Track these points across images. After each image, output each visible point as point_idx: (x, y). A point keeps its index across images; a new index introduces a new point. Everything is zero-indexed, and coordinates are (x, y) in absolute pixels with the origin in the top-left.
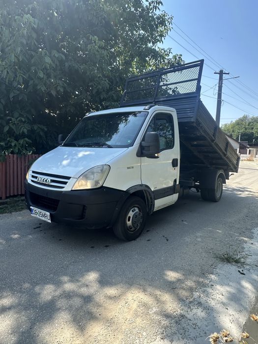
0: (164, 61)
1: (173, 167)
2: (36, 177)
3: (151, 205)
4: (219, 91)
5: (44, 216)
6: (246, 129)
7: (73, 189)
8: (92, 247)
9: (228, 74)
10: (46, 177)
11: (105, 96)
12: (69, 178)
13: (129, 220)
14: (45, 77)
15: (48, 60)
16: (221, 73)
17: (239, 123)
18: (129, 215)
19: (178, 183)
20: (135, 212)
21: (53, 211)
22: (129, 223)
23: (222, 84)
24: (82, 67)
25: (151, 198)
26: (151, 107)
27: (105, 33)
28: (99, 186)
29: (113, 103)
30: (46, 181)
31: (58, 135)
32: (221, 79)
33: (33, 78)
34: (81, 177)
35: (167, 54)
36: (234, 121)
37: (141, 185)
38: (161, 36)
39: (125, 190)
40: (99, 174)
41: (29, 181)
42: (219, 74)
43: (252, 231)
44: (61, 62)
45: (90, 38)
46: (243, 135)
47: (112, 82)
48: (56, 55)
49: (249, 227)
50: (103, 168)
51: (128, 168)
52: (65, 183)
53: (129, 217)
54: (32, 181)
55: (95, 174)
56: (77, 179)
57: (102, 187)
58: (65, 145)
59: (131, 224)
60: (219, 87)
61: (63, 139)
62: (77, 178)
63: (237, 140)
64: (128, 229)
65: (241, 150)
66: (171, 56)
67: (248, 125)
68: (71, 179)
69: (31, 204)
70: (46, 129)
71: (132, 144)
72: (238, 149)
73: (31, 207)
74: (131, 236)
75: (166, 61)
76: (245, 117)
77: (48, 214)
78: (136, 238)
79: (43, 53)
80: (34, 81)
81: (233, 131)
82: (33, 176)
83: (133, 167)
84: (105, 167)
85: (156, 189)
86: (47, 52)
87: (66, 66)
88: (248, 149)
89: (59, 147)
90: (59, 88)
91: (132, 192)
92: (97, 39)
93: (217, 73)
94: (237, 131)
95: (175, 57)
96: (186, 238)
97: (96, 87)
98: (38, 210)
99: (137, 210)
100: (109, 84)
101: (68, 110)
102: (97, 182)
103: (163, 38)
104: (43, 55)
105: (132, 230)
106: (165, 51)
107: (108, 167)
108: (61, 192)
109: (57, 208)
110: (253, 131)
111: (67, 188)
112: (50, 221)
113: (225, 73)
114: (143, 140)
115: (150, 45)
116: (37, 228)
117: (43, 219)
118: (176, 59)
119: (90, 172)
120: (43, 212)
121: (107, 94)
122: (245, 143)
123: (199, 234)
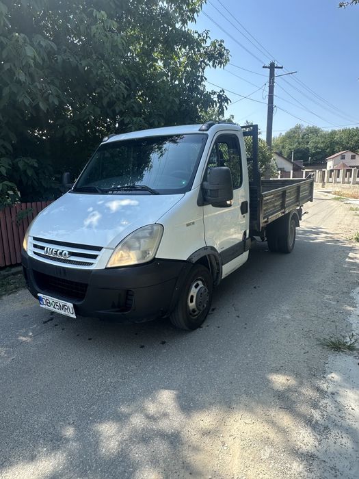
0: (199, 51)
1: (242, 214)
2: (43, 248)
3: (218, 273)
4: (269, 93)
5: (63, 307)
6: (299, 144)
7: (109, 266)
8: (142, 347)
9: (282, 68)
10: (61, 248)
11: (121, 108)
12: (99, 249)
13: (192, 301)
14: (29, 80)
15: (30, 52)
16: (272, 67)
17: (290, 136)
18: (191, 293)
19: (247, 236)
20: (199, 288)
21: (79, 301)
22: (192, 305)
23: (273, 82)
24: (84, 63)
25: (218, 264)
26: (210, 126)
27: (113, 6)
28: (149, 258)
29: (135, 119)
30: (61, 253)
31: (62, 173)
32: (272, 75)
33: (9, 83)
34: (120, 247)
35: (203, 40)
36: (284, 134)
37: (206, 248)
38: (193, 11)
39: (186, 259)
40: (147, 240)
41: (30, 254)
42: (269, 68)
43: (351, 295)
44: (50, 54)
45: (94, 15)
46: (297, 152)
47: (129, 85)
48: (42, 43)
49: (345, 290)
50: (153, 229)
51: (188, 225)
52: (95, 257)
53: (192, 297)
54: (35, 253)
55: (142, 241)
56: (114, 249)
57: (154, 259)
58: (77, 190)
59: (195, 307)
60: (270, 87)
61: (71, 180)
62: (112, 249)
63: (289, 159)
64: (191, 314)
65: (296, 173)
66: (208, 43)
67: (302, 139)
68: (103, 250)
69: (38, 289)
70: (36, 165)
71: (188, 188)
72: (292, 172)
73: (39, 295)
74: (195, 322)
75: (202, 50)
76: (298, 128)
77: (70, 305)
78: (201, 324)
79: (21, 41)
80: (10, 88)
81: (283, 147)
82: (35, 246)
83: (193, 223)
84: (155, 228)
85: (222, 250)
86: (27, 39)
87: (59, 61)
88: (304, 171)
89: (68, 194)
90: (51, 99)
91: (195, 260)
92: (106, 16)
93: (266, 67)
94: (288, 146)
95: (213, 44)
96: (269, 316)
97: (107, 94)
98: (52, 299)
99: (201, 285)
100: (126, 88)
101: (67, 132)
102: (145, 253)
103: (195, 14)
104: (20, 43)
105: (195, 314)
106: (199, 35)
107: (160, 227)
108: (90, 271)
109: (84, 295)
110: (308, 146)
111: (98, 265)
112: (74, 316)
113: (277, 67)
114: (205, 179)
115: (178, 26)
116: (48, 321)
117: (62, 312)
118: (215, 47)
119: (132, 238)
120: (62, 302)
121: (123, 104)
122: (300, 163)
123: (285, 308)
